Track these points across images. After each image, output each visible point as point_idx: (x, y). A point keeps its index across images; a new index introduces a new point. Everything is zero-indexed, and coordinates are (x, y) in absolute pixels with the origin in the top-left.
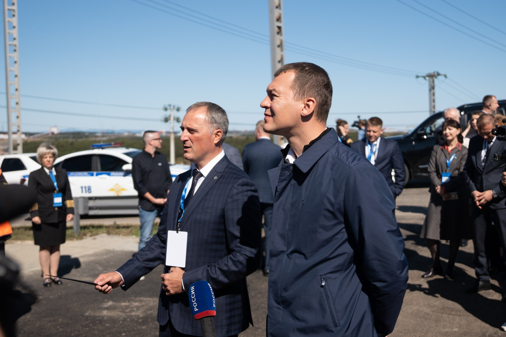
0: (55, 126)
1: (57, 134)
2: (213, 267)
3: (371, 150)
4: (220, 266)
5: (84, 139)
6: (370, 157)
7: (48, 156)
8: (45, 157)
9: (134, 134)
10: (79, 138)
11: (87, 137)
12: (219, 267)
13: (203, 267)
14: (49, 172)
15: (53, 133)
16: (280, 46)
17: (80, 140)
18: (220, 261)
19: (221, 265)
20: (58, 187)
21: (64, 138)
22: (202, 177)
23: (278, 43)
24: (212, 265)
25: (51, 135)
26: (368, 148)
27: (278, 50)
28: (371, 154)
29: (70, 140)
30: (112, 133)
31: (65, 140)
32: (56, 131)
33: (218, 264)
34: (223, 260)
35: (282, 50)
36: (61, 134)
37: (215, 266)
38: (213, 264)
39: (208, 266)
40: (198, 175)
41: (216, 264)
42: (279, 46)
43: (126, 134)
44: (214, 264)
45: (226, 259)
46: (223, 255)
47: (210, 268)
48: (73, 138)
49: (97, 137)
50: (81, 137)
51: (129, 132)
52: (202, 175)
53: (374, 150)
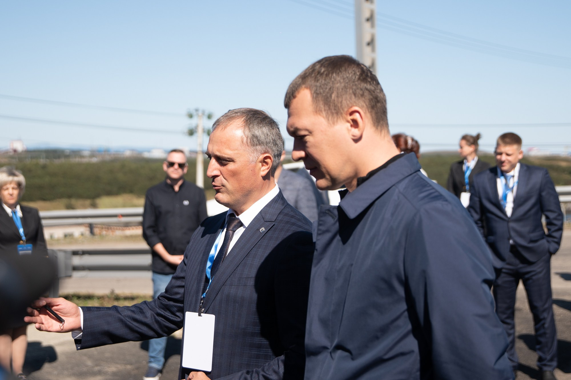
0: (19, 140)
1: (23, 151)
2: (254, 375)
3: (506, 185)
4: (267, 374)
5: (63, 160)
6: (505, 197)
7: (10, 186)
8: (5, 187)
9: (140, 153)
10: (55, 158)
11: (67, 156)
12: (265, 374)
13: (240, 373)
14: (12, 212)
15: (15, 151)
16: (370, 19)
17: (57, 162)
18: (267, 364)
19: (267, 372)
20: (26, 235)
21: (32, 158)
22: (242, 227)
23: (367, 15)
24: (253, 371)
25: (12, 154)
26: (502, 182)
27: (367, 26)
28: (507, 192)
29: (42, 161)
30: (107, 151)
31: (34, 161)
32: (20, 147)
33: (263, 370)
34: (272, 363)
35: (373, 26)
36: (28, 152)
37: (258, 373)
38: (255, 370)
39: (248, 373)
40: (235, 223)
41: (260, 369)
42: (368, 20)
43: (128, 153)
44: (257, 369)
45: (277, 361)
46: (270, 354)
47: (250, 375)
48: (47, 158)
49: (82, 157)
50: (59, 157)
51: (133, 150)
52: (241, 224)
53: (511, 185)
